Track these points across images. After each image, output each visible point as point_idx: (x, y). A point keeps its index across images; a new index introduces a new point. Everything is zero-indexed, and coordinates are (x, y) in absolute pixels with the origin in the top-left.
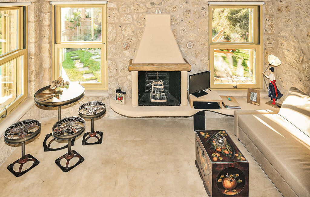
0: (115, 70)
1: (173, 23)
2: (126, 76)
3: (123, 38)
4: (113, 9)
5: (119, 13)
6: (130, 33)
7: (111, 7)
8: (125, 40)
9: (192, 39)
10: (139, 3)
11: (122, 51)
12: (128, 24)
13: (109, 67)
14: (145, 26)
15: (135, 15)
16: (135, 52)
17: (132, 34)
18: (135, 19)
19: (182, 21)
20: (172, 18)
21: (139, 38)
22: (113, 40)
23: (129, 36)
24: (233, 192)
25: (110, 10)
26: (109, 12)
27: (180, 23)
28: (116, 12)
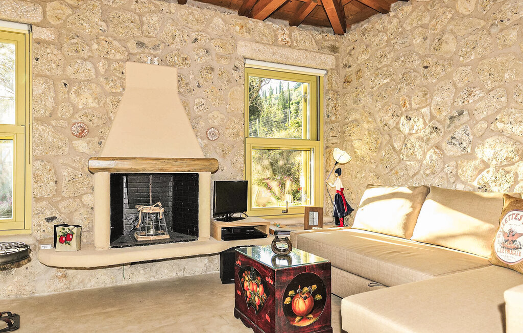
0: (52, 183)
1: (182, 90)
2: (80, 197)
3: (72, 112)
4: (48, 43)
5: (63, 54)
6: (90, 101)
7: (43, 37)
8: (77, 116)
9: (216, 123)
10: (110, 39)
11: (71, 141)
12: (84, 81)
13: (36, 177)
14: (124, 89)
15: (101, 64)
16: (100, 143)
17: (95, 105)
18: (102, 71)
19: (199, 86)
20: (180, 79)
21: (111, 115)
22: (48, 113)
23: (88, 109)
24: (308, 318)
25: (39, 43)
26: (38, 49)
27: (196, 91)
28: (55, 52)
